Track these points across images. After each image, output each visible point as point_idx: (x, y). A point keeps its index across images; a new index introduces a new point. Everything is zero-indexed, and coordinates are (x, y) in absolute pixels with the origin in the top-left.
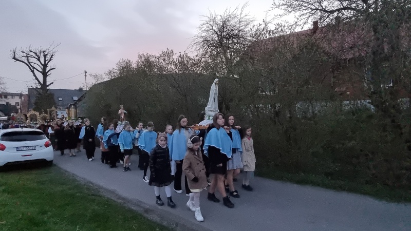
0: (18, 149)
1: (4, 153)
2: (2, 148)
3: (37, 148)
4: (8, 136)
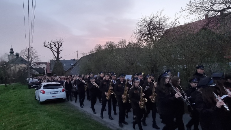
0: (50, 93)
1: (44, 94)
2: (44, 93)
3: (59, 92)
4: (46, 87)
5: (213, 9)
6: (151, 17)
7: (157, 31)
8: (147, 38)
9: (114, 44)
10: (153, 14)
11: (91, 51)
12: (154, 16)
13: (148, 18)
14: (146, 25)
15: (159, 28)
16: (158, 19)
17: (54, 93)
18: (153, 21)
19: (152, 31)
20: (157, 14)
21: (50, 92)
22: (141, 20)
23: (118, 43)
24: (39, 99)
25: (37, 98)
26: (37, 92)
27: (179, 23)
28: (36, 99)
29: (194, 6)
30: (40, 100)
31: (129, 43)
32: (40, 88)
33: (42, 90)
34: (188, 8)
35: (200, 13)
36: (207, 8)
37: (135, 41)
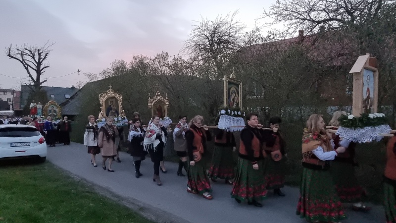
3: (31, 144)
4: (3, 132)
5: (310, 17)
6: (217, 22)
10: (219, 18)
12: (221, 20)
13: (211, 23)
14: (208, 35)
15: (228, 42)
16: (226, 26)
17: (19, 145)
19: (216, 46)
20: (226, 18)
21: (11, 143)
23: (153, 58)
29: (283, 9)
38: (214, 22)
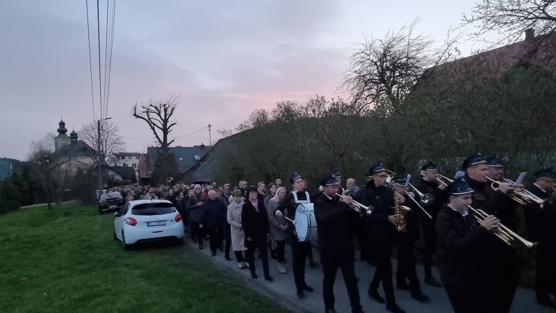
1: (135, 228)
2: (134, 223)
3: (168, 222)
4: (139, 210)
5: (546, 14)
7: (401, 75)
8: (378, 91)
9: (296, 107)
10: (391, 33)
11: (242, 126)
12: (394, 36)
13: (378, 43)
14: (375, 60)
15: (406, 66)
16: (404, 44)
17: (156, 224)
18: (392, 50)
19: (388, 73)
20: (401, 33)
21: (148, 223)
22: (363, 48)
23: (305, 106)
24: (124, 238)
25: (119, 236)
26: (117, 220)
27: (457, 53)
28: (116, 239)
29: (496, 8)
30: (124, 241)
31: (334, 104)
32: (125, 213)
33: (129, 218)
34: (480, 15)
35: (512, 27)
36: (531, 13)
37: (348, 99)
38: (383, 40)
